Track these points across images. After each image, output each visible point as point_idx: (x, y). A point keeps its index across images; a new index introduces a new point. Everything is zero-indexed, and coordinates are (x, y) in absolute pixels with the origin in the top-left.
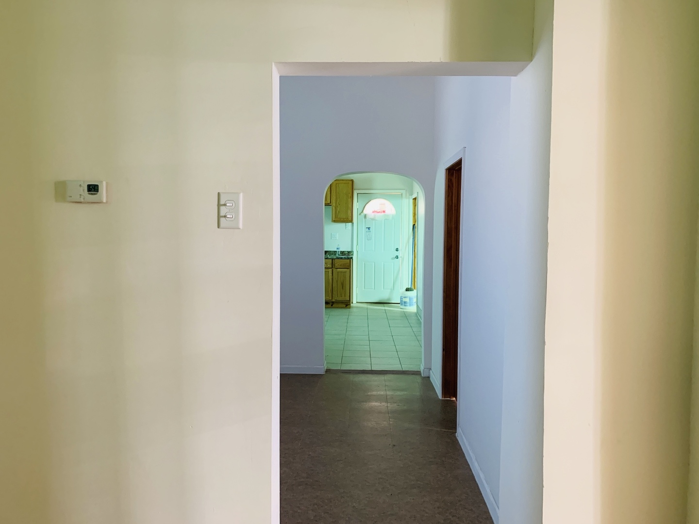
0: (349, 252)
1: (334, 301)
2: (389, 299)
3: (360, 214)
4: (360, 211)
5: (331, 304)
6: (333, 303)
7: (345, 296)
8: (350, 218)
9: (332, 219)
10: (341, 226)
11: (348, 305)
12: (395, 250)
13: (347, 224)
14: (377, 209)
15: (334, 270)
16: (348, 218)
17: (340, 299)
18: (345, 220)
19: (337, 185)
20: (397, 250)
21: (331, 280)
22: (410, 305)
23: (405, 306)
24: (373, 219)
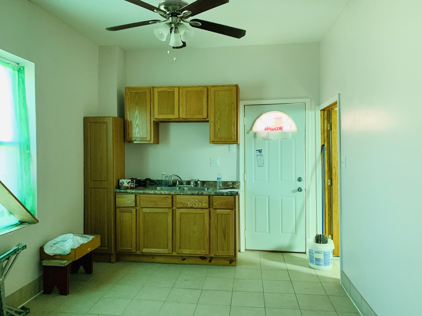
0: (234, 183)
1: (212, 255)
2: (290, 246)
3: (248, 133)
4: (248, 129)
5: (208, 259)
6: (211, 259)
7: (228, 250)
8: (234, 138)
9: (210, 140)
10: (224, 148)
11: (234, 261)
12: (297, 180)
13: (231, 145)
14: (271, 125)
15: (212, 211)
16: (231, 138)
17: (220, 253)
18: (228, 140)
19: (216, 92)
20: (300, 180)
21: (208, 225)
22: (325, 264)
23: (318, 265)
24: (265, 139)
